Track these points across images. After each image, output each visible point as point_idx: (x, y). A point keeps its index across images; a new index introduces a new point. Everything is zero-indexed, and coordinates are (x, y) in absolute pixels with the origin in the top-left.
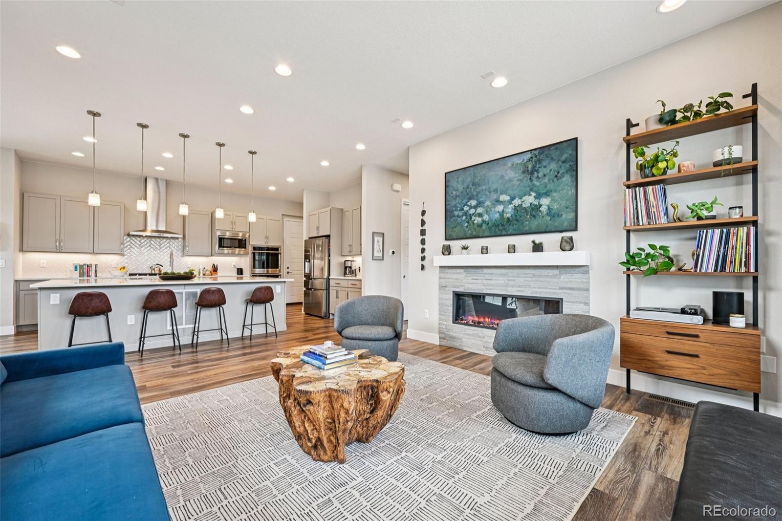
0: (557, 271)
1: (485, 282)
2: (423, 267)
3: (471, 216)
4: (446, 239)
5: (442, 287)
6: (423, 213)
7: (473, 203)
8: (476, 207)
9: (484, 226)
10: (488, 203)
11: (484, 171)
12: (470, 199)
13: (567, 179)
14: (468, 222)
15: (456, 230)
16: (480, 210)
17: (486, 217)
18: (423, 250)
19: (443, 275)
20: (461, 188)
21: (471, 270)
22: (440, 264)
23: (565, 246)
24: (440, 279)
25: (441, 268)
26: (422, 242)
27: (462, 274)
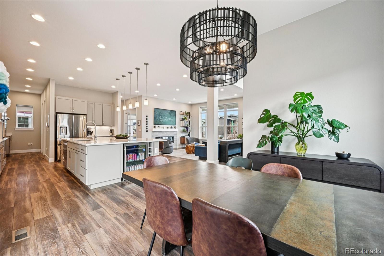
0: (173, 132)
1: (163, 134)
2: (147, 131)
3: (160, 120)
4: (154, 124)
5: (153, 136)
6: (147, 116)
7: (161, 117)
8: (161, 118)
9: (163, 122)
10: (163, 118)
11: (162, 111)
12: (160, 116)
13: (175, 117)
15: (157, 122)
16: (162, 119)
17: (163, 121)
18: (147, 127)
19: (153, 133)
20: (158, 113)
21: (160, 132)
22: (153, 130)
23: (175, 127)
24: (152, 134)
25: (152, 131)
26: (147, 124)
27: (157, 133)
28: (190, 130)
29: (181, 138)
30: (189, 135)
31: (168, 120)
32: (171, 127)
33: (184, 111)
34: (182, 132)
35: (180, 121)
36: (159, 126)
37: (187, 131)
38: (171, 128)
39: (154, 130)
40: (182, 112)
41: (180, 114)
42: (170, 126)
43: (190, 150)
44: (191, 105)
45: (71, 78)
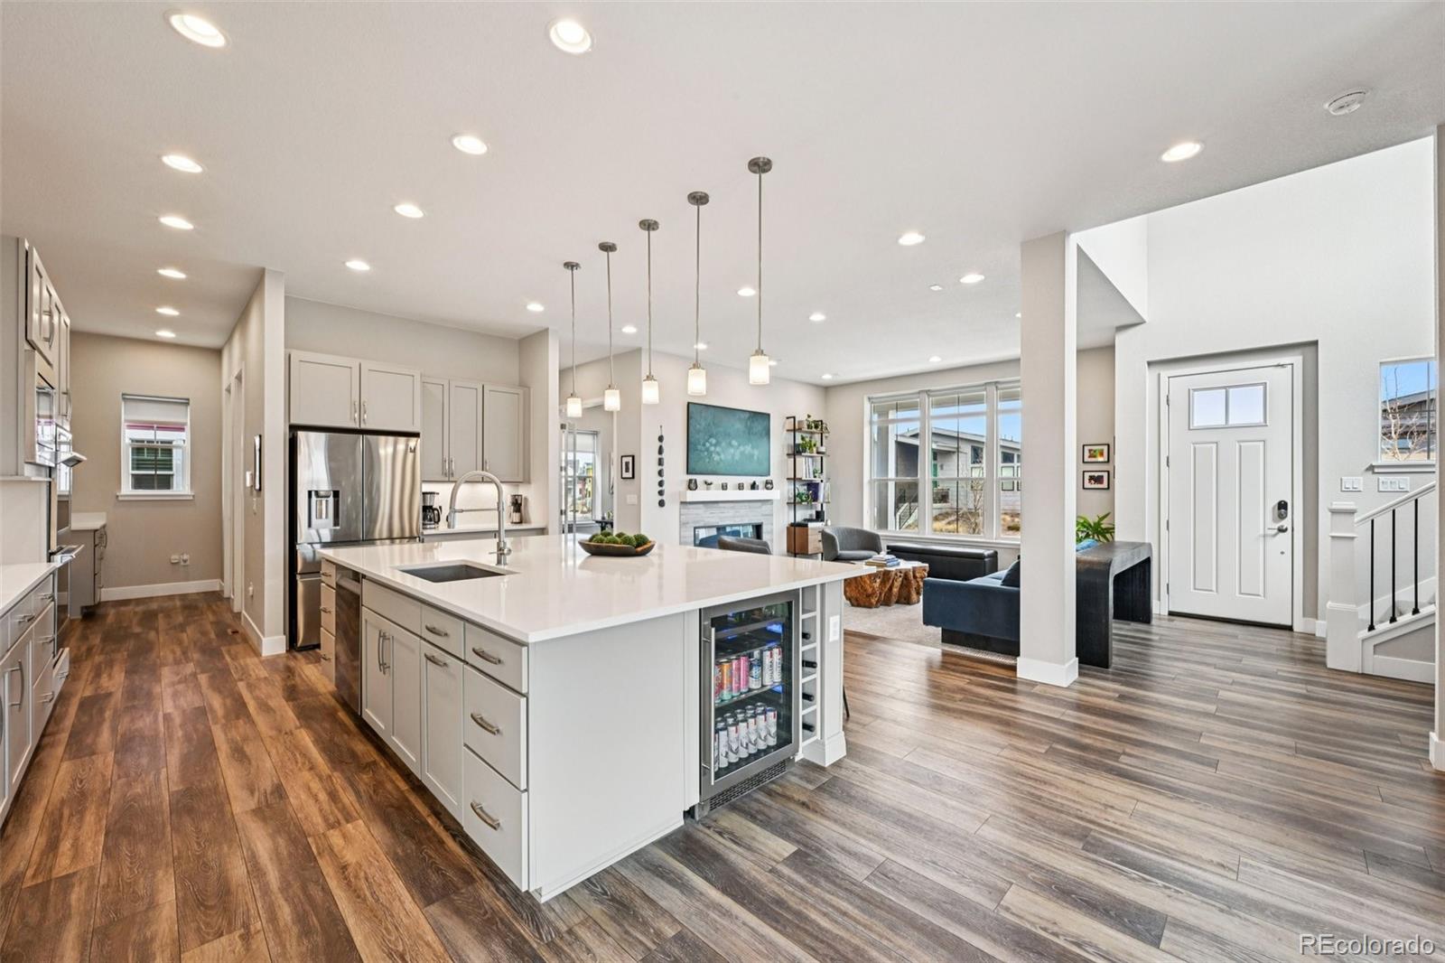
0: (759, 504)
1: (720, 515)
2: (662, 503)
3: (712, 452)
4: (688, 473)
5: (683, 524)
6: (661, 439)
7: (714, 441)
8: (715, 445)
9: (722, 465)
10: (723, 444)
11: (721, 414)
12: (711, 436)
13: (765, 439)
14: (709, 458)
15: (700, 464)
16: (718, 449)
17: (722, 456)
18: (661, 484)
19: (683, 511)
20: (703, 424)
21: (711, 505)
22: (688, 500)
23: (769, 486)
24: (680, 515)
25: (682, 503)
26: (660, 473)
27: (701, 510)
28: (824, 495)
29: (788, 528)
30: (819, 516)
31: (742, 453)
32: (754, 483)
33: (801, 417)
34: (795, 502)
35: (786, 457)
36: (709, 478)
37: (815, 498)
38: (753, 486)
39: (691, 496)
40: (794, 418)
41: (784, 426)
42: (748, 480)
43: (870, 591)
44: (827, 390)
45: (358, 265)
